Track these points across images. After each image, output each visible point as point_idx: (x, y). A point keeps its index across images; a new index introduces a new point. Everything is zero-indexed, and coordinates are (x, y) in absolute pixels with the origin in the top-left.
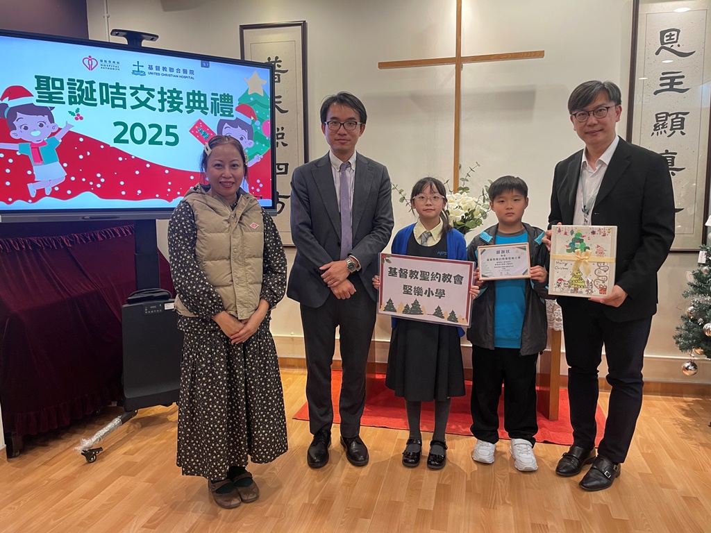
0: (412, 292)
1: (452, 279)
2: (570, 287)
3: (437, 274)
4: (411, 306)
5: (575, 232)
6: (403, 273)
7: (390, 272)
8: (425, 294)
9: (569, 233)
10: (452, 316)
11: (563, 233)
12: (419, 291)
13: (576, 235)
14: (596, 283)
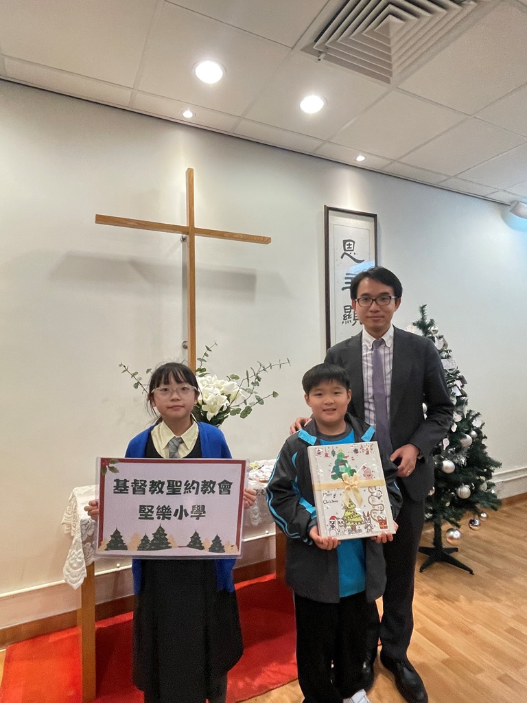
0: (155, 516)
1: (217, 488)
2: (345, 526)
3: (194, 482)
4: (151, 538)
5: (337, 453)
6: (139, 487)
7: (117, 487)
8: (175, 515)
9: (330, 455)
10: (217, 544)
11: (323, 455)
12: (165, 512)
13: (339, 456)
14: (373, 515)
